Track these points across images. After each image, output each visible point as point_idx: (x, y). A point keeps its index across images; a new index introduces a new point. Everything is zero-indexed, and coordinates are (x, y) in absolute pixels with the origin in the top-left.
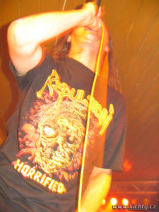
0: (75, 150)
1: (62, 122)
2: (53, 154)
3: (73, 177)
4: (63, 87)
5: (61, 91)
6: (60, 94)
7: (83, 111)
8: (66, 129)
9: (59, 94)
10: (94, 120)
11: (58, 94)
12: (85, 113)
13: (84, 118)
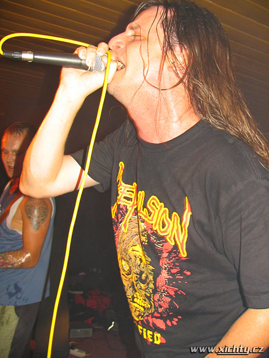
0: (151, 291)
1: (134, 251)
2: (135, 296)
3: (175, 323)
4: (133, 192)
5: (131, 199)
6: (130, 207)
7: (143, 232)
8: (139, 263)
9: (128, 208)
10: (158, 243)
11: (127, 206)
12: (145, 234)
13: (146, 244)
